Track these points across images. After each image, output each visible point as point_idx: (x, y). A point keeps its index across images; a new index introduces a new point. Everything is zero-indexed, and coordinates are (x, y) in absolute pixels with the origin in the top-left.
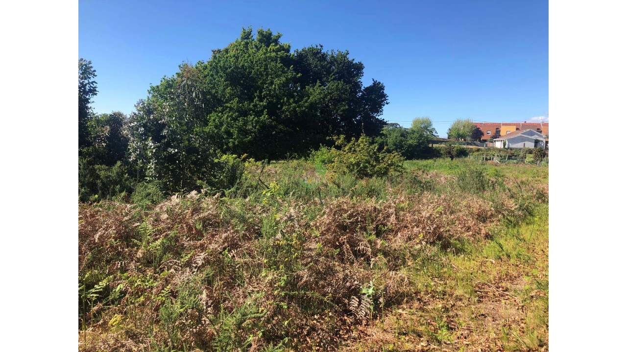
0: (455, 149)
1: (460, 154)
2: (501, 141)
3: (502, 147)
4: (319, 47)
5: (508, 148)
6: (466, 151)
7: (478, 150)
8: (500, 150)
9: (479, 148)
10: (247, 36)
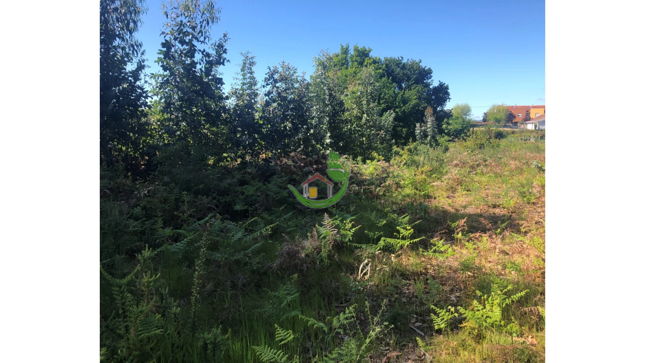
0: (494, 132)
1: (497, 135)
2: (532, 123)
3: (534, 128)
4: (400, 59)
5: (539, 129)
6: (502, 133)
7: (513, 133)
8: (532, 131)
9: (514, 130)
10: (345, 51)
